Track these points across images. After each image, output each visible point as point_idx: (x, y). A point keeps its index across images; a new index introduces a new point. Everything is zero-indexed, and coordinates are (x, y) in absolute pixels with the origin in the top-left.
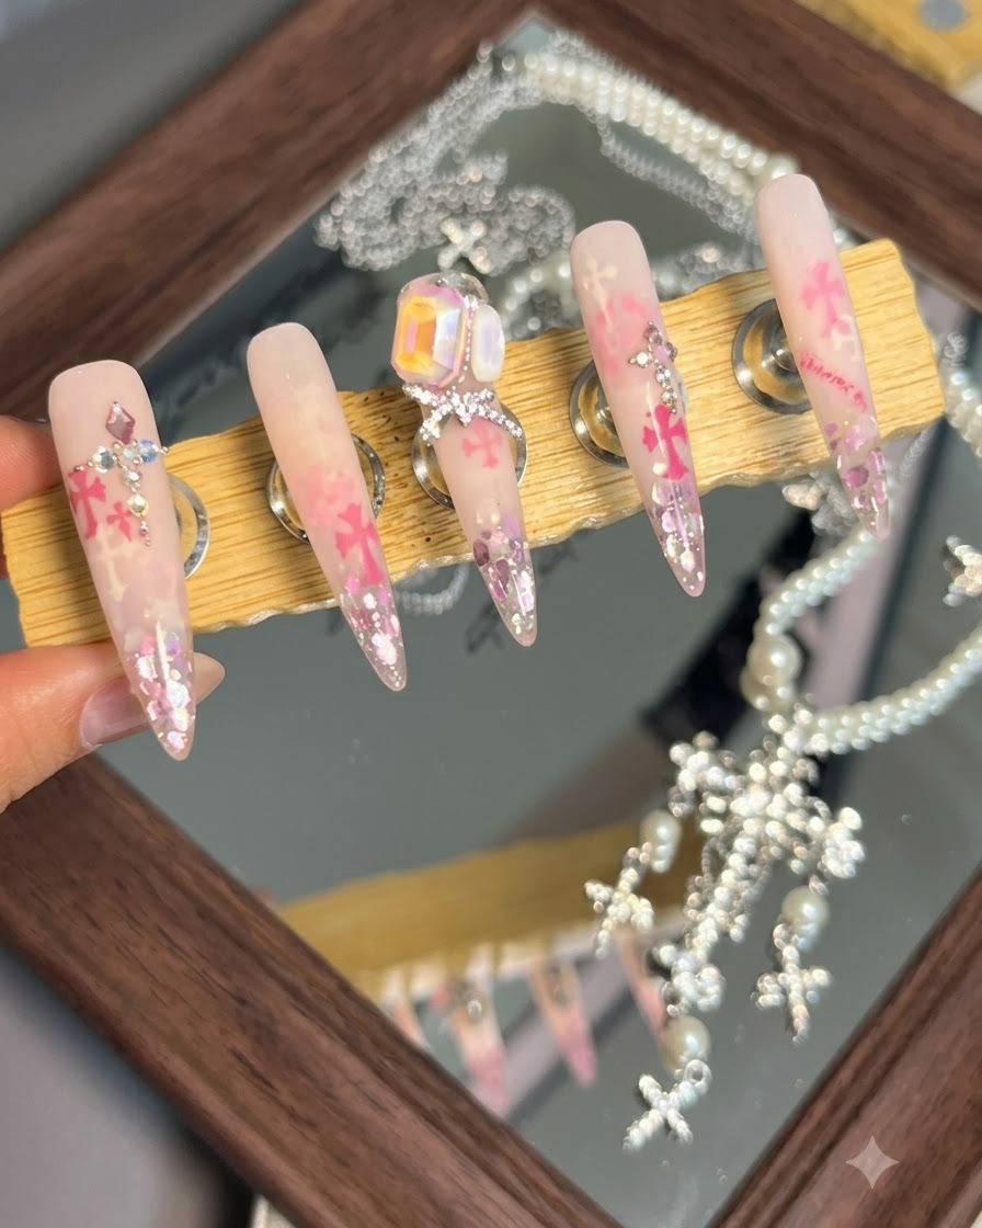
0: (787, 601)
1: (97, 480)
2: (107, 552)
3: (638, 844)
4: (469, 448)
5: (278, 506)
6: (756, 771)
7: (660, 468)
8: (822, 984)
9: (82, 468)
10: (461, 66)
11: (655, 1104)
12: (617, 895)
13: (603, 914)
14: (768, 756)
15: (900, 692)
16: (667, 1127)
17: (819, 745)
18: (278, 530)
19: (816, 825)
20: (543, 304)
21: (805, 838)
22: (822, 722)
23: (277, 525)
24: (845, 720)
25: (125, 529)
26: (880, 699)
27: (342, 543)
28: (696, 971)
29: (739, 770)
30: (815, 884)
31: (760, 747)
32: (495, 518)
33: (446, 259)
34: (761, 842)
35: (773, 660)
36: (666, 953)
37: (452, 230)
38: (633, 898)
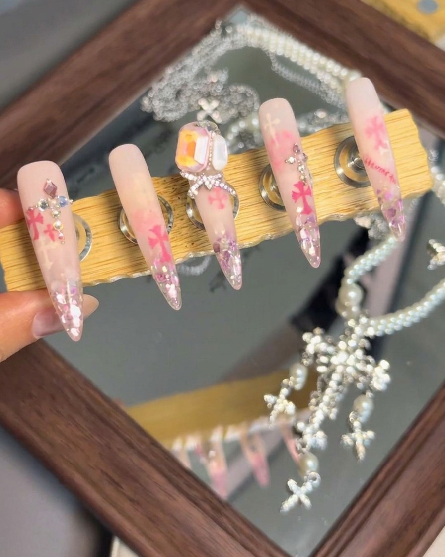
0: (357, 268)
1: (39, 214)
2: (44, 246)
3: (288, 377)
4: (211, 200)
5: (124, 229)
6: (342, 345)
7: (300, 210)
8: (371, 438)
9: (32, 209)
10: (207, 30)
11: (294, 492)
12: (278, 401)
13: (272, 409)
14: (347, 338)
15: (408, 308)
16: (300, 502)
17: (371, 332)
18: (123, 239)
19: (369, 368)
20: (245, 136)
21: (363, 374)
22: (372, 322)
23: (123, 237)
24: (382, 321)
25: (52, 237)
26: (398, 312)
27: (152, 243)
28: (314, 433)
29: (334, 344)
30: (369, 394)
31: (344, 334)
32: (223, 232)
33: (201, 116)
34: (343, 376)
35: (350, 295)
36: (301, 426)
37: (203, 103)
38: (285, 401)
